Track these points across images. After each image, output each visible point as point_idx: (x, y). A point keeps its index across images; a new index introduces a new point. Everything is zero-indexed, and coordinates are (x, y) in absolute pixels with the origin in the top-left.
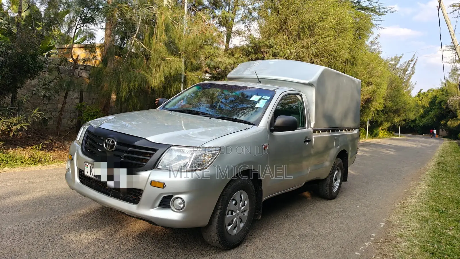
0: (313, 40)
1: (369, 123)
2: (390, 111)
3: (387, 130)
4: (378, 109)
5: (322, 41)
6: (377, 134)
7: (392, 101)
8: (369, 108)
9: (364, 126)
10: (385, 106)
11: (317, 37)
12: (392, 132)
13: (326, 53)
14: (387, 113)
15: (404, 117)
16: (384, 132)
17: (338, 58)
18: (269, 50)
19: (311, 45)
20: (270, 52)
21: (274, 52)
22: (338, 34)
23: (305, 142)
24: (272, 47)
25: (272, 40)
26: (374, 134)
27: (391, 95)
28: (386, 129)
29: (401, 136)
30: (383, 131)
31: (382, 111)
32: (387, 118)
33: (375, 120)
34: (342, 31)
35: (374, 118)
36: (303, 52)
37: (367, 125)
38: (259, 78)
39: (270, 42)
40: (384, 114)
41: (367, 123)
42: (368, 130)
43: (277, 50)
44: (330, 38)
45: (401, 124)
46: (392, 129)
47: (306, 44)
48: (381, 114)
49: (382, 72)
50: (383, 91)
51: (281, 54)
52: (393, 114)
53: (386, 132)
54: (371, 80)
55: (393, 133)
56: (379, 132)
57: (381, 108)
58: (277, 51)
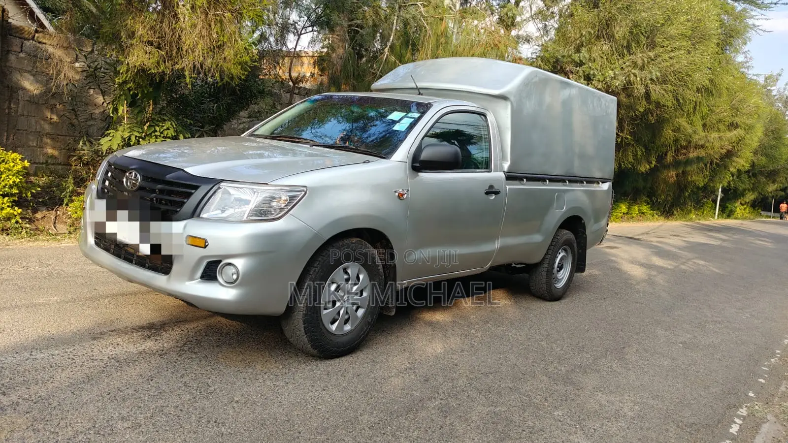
0: (651, 54)
1: (722, 192)
2: (761, 173)
3: (749, 205)
4: (741, 168)
5: (666, 56)
6: (732, 212)
7: (767, 155)
8: (726, 167)
9: (713, 197)
10: (754, 163)
11: (658, 50)
12: (758, 209)
13: (671, 76)
14: (755, 175)
15: (783, 184)
16: (745, 209)
17: (690, 86)
18: (578, 69)
19: (648, 62)
20: (581, 73)
21: (588, 73)
22: (693, 44)
23: (487, 193)
24: (584, 64)
25: (584, 53)
26: (727, 212)
27: (766, 145)
28: (748, 202)
29: (774, 217)
30: (743, 207)
31: (748, 172)
32: (753, 184)
33: (733, 188)
34: (702, 40)
35: (731, 183)
36: (636, 76)
37: (717, 197)
38: (418, 87)
39: (581, 56)
40: (749, 177)
41: (718, 191)
42: (720, 205)
43: (593, 69)
44: (681, 52)
45: (777, 196)
46: (759, 203)
47: (640, 62)
48: (744, 177)
49: (758, 107)
50: (755, 139)
51: (599, 77)
52: (766, 179)
53: (748, 209)
54: (737, 119)
55: (760, 210)
56: (736, 208)
57: (747, 166)
58: (592, 72)
